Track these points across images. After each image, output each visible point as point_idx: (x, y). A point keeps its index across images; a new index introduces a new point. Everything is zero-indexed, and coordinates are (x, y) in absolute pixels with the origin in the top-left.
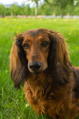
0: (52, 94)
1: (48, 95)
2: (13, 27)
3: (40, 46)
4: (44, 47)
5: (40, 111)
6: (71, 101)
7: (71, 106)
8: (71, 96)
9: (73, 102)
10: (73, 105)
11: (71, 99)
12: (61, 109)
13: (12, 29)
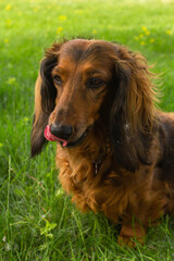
0: (113, 175)
1: (105, 176)
2: (48, 18)
3: (84, 87)
4: (93, 89)
5: (86, 206)
6: (149, 186)
7: (149, 197)
8: (151, 177)
9: (154, 189)
10: (155, 194)
11: (151, 183)
12: (129, 203)
13: (45, 22)
